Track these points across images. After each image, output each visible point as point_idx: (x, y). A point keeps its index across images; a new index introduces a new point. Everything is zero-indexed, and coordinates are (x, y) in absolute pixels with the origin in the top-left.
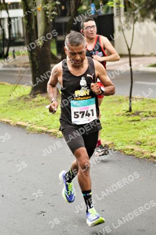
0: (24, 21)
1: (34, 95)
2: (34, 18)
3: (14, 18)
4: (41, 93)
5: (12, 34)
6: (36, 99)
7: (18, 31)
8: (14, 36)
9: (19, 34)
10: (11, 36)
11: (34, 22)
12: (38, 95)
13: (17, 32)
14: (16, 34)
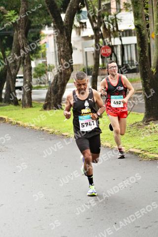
0: (138, 48)
1: (146, 122)
2: (147, 45)
3: (127, 45)
4: (154, 121)
5: (125, 61)
6: (149, 125)
7: (131, 58)
8: (127, 63)
9: (132, 61)
10: (124, 63)
11: (147, 49)
12: (151, 122)
13: (129, 59)
14: (128, 61)
